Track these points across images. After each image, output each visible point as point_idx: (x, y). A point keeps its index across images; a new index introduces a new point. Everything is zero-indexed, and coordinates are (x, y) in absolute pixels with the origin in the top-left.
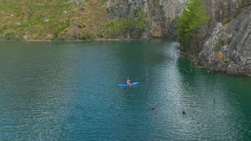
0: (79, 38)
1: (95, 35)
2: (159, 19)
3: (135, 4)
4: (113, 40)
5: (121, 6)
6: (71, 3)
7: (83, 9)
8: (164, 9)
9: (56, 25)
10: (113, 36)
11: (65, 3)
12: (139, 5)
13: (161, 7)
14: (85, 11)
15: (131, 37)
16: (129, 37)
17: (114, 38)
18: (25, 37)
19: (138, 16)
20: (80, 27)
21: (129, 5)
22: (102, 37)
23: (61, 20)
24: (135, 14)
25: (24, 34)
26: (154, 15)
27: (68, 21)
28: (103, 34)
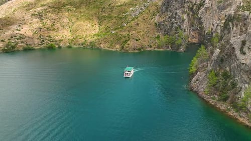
0: (137, 50)
1: (147, 46)
2: (197, 29)
3: (177, 23)
4: (159, 50)
5: (166, 23)
6: (127, 15)
7: (138, 24)
8: (202, 20)
9: (120, 37)
10: (159, 47)
11: (124, 14)
12: (180, 23)
13: (200, 19)
14: (139, 25)
15: (172, 48)
16: (170, 48)
17: (160, 48)
18: (102, 46)
19: (178, 33)
20: (137, 40)
21: (172, 23)
22: (151, 47)
23: (124, 34)
24: (176, 30)
25: (101, 43)
26: (193, 26)
27: (128, 35)
28: (152, 45)
